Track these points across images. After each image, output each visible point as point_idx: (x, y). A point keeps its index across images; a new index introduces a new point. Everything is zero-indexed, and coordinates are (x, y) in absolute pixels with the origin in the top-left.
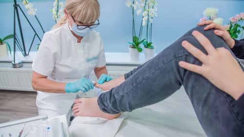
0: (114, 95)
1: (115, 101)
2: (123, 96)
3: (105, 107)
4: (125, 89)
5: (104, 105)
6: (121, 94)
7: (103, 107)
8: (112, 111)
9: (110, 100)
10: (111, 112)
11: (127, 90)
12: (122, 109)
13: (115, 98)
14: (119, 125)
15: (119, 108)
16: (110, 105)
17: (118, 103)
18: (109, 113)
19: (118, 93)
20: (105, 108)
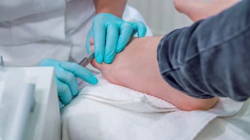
0: (195, 43)
1: (197, 58)
2: (217, 50)
3: (173, 70)
4: (228, 29)
5: (171, 66)
6: (214, 41)
7: (168, 69)
8: (190, 86)
9: (184, 54)
10: (187, 89)
11: (232, 31)
12: (216, 86)
13: (197, 49)
14: (199, 130)
15: (205, 83)
16: (182, 68)
17: (203, 67)
18: (181, 89)
19: (207, 36)
20: (172, 74)
